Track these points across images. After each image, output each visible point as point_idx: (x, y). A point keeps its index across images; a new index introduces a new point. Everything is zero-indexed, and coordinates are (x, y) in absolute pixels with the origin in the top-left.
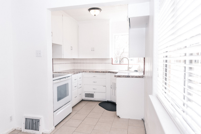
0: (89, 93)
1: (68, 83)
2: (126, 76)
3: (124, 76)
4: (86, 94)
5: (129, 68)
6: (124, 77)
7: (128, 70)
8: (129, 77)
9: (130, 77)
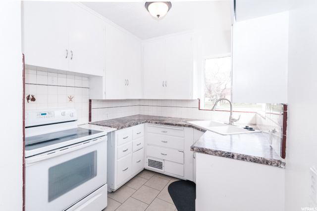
0: (154, 160)
1: (96, 151)
2: (222, 152)
3: (216, 151)
4: (149, 161)
5: (232, 121)
6: (216, 155)
7: (230, 124)
8: (233, 157)
9: (235, 157)
